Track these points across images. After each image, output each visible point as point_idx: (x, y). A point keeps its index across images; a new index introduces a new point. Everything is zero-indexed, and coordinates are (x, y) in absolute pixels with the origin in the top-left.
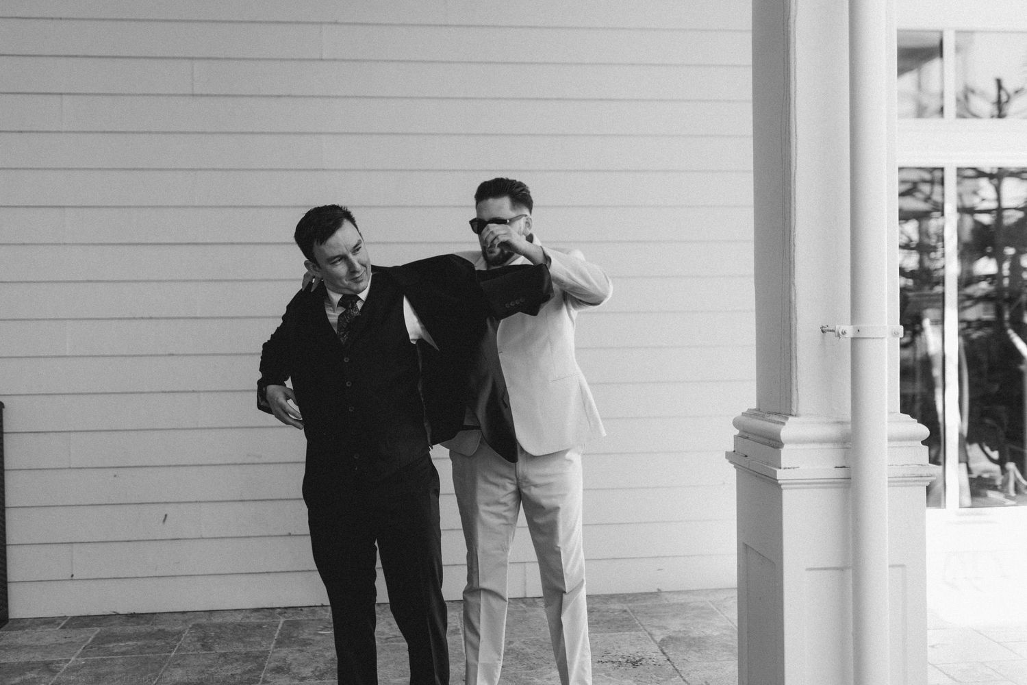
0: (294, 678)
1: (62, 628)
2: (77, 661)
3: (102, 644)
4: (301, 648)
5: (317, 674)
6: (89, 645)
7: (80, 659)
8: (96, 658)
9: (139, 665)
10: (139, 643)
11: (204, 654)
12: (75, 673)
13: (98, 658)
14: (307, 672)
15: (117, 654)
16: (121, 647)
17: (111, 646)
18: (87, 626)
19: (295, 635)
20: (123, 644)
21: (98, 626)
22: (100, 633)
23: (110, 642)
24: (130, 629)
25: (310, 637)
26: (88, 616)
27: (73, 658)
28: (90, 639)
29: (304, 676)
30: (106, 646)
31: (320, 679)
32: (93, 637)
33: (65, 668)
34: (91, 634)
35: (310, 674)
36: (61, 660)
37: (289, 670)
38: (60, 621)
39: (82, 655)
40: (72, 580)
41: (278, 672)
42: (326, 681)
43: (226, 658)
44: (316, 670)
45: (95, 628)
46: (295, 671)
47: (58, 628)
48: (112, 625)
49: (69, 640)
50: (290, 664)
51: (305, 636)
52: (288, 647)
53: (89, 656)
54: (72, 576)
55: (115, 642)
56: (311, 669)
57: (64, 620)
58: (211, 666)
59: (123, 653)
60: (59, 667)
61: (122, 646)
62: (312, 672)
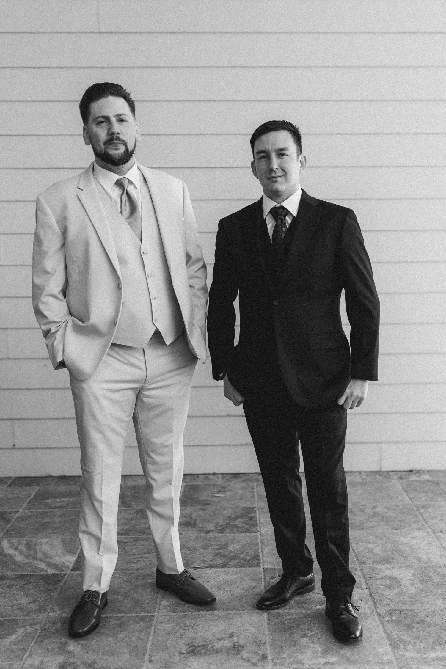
0: (200, 531)
1: (10, 486)
2: (24, 512)
3: (43, 499)
4: (202, 507)
5: (219, 528)
6: (32, 499)
7: (27, 511)
8: (39, 510)
9: (74, 517)
10: (72, 500)
11: (124, 510)
12: (24, 522)
13: (40, 510)
14: (210, 526)
15: (55, 507)
16: (57, 502)
17: (49, 501)
18: (28, 485)
19: (196, 496)
20: (59, 500)
21: (36, 485)
22: (39, 490)
23: (48, 498)
24: (63, 488)
25: (208, 498)
26: (28, 477)
27: (21, 510)
28: (32, 496)
29: (208, 529)
30: (46, 501)
31: (222, 533)
32: (34, 493)
33: (15, 517)
34: (33, 491)
35: (213, 528)
36: (12, 511)
37: (195, 523)
38: (6, 480)
39: (28, 508)
40: (14, 448)
41: (187, 526)
42: (227, 534)
43: (142, 514)
44: (217, 525)
45: (35, 487)
46: (200, 525)
47: (5, 486)
48: (47, 484)
49: (16, 496)
50: (196, 520)
51: (203, 498)
52: (192, 506)
53: (33, 509)
54: (14, 445)
55: (52, 498)
56: (213, 525)
57: (9, 480)
58: (131, 519)
59: (60, 507)
60: (11, 517)
61: (58, 501)
62: (215, 526)
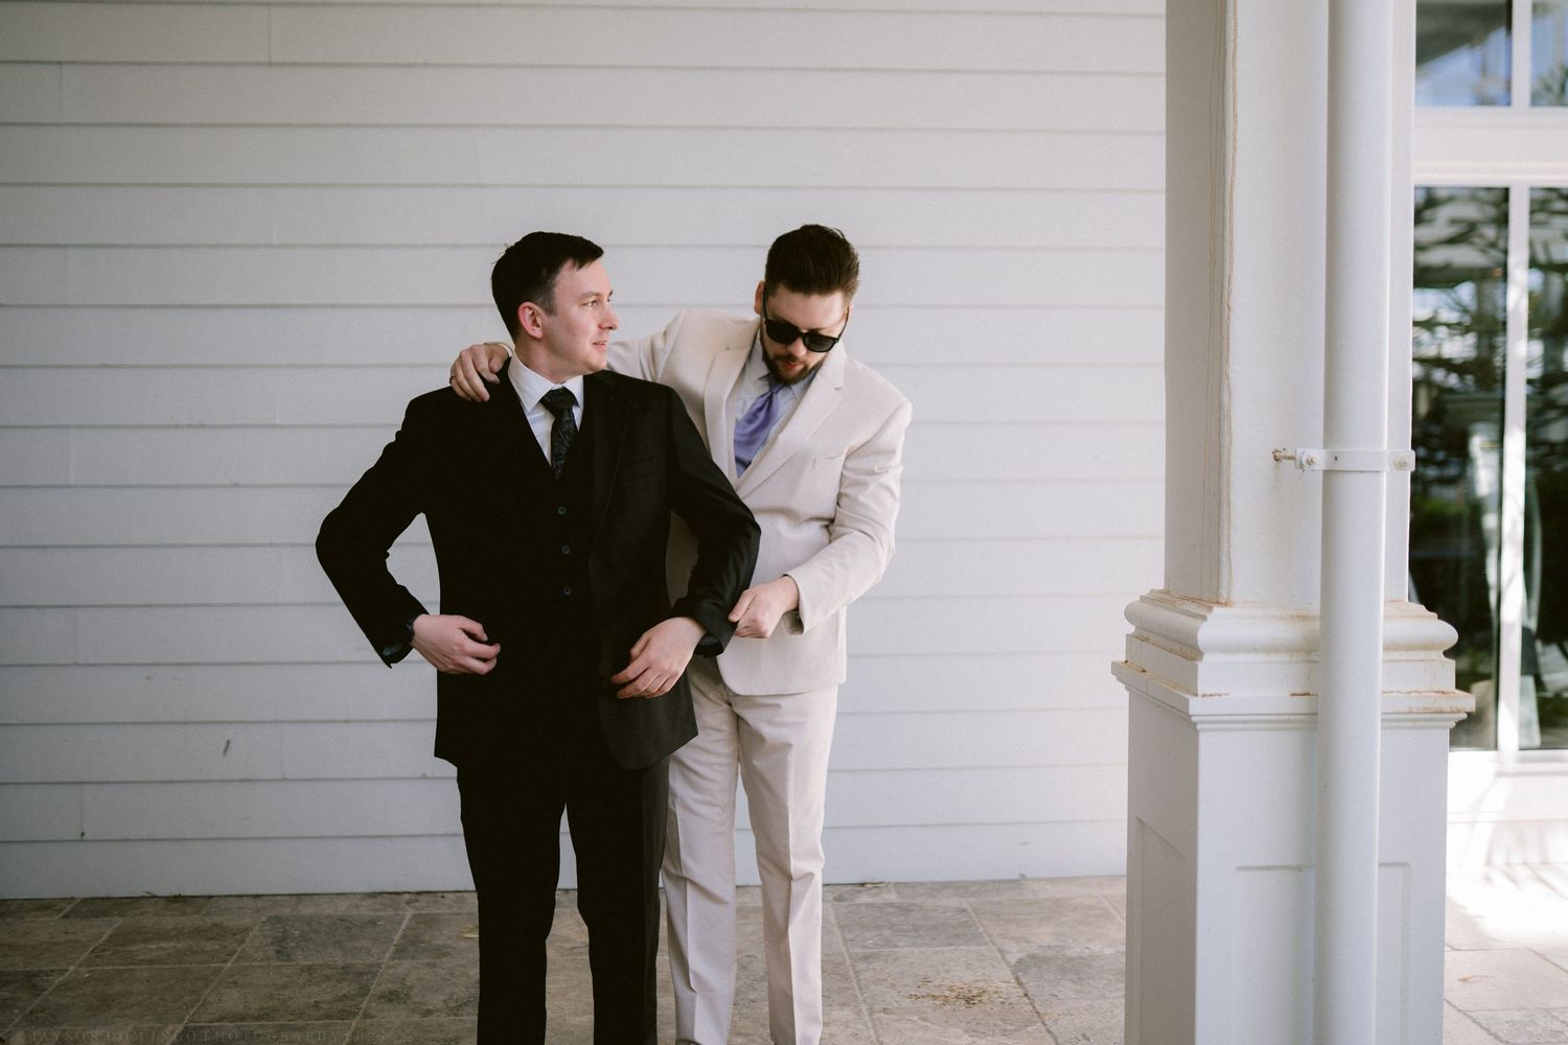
0: (414, 1011)
1: (66, 916)
2: (77, 972)
3: (122, 945)
4: (432, 961)
5: (452, 1005)
6: (101, 945)
7: (83, 969)
8: (107, 968)
9: (172, 982)
10: (179, 945)
11: (277, 967)
12: (70, 993)
13: (110, 968)
14: (436, 1001)
15: (141, 962)
16: (151, 950)
17: (135, 948)
18: (105, 913)
19: (427, 938)
20: (154, 946)
21: (119, 915)
22: (120, 927)
23: (133, 942)
24: (170, 921)
25: (450, 942)
26: (108, 898)
27: (72, 968)
28: (105, 937)
29: (431, 1008)
30: (128, 948)
31: (455, 1015)
32: (109, 932)
33: (57, 982)
34: (107, 927)
35: (440, 1005)
36: (52, 971)
37: (408, 996)
38: (63, 905)
39: (88, 963)
40: (81, 841)
41: (390, 1001)
42: (465, 1018)
43: (310, 974)
44: (451, 998)
45: (117, 918)
46: (416, 999)
47: (57, 917)
48: (142, 914)
49: (69, 937)
50: (412, 987)
51: (440, 941)
52: (413, 958)
53: (98, 965)
54: (83, 834)
55: (142, 941)
56: (443, 998)
57: (70, 904)
58: (285, 987)
59: (151, 962)
60: (47, 981)
61: (153, 949)
62: (444, 1002)
